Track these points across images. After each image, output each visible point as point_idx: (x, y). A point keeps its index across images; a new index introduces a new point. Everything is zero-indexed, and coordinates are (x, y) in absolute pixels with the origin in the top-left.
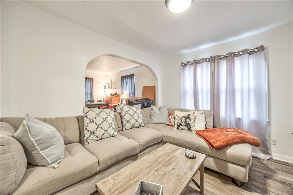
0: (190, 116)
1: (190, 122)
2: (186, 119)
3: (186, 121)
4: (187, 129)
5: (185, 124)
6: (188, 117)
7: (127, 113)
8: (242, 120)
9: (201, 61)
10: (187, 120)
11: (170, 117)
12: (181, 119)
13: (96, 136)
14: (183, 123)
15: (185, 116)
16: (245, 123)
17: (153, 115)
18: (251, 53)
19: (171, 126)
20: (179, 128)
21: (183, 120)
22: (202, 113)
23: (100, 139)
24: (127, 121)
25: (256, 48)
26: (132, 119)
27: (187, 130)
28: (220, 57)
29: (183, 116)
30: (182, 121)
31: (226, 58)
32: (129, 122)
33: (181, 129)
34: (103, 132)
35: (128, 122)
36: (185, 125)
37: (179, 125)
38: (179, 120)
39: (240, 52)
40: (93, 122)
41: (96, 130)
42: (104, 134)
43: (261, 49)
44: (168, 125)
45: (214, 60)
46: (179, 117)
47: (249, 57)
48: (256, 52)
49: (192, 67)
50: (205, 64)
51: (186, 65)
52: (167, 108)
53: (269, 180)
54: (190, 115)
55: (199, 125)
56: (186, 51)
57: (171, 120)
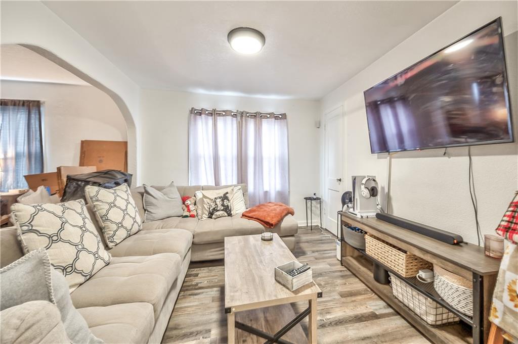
0: (227, 195)
1: (229, 204)
2: (223, 201)
3: (223, 203)
4: (226, 214)
5: (222, 208)
6: (225, 197)
7: (112, 205)
8: (270, 193)
9: (224, 113)
10: (225, 201)
11: (188, 202)
12: (215, 201)
13: (81, 273)
14: (220, 207)
15: (220, 196)
16: (273, 195)
17: (151, 204)
18: (276, 118)
19: (193, 216)
20: (214, 216)
21: (218, 203)
22: (240, 189)
23: (88, 277)
24: (117, 224)
25: (280, 115)
26: (127, 216)
27: (225, 216)
28: (248, 115)
29: (216, 197)
30: (216, 205)
31: (253, 117)
32: (122, 226)
33: (216, 217)
34: (91, 258)
35: (120, 225)
36: (222, 210)
37: (213, 211)
38: (212, 204)
39: (267, 114)
40: (60, 240)
41: (77, 258)
42: (95, 263)
43: (284, 117)
44: (186, 216)
45: (241, 116)
46: (210, 199)
47: (275, 122)
48: (281, 118)
49: (210, 120)
50: (229, 118)
51: (200, 113)
52: (176, 188)
53: (301, 244)
54: (227, 193)
55: (239, 206)
56: (201, 91)
57: (190, 206)
